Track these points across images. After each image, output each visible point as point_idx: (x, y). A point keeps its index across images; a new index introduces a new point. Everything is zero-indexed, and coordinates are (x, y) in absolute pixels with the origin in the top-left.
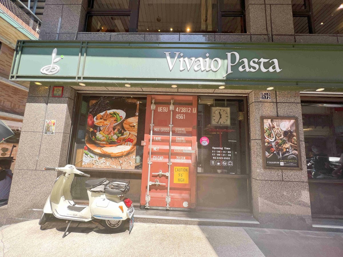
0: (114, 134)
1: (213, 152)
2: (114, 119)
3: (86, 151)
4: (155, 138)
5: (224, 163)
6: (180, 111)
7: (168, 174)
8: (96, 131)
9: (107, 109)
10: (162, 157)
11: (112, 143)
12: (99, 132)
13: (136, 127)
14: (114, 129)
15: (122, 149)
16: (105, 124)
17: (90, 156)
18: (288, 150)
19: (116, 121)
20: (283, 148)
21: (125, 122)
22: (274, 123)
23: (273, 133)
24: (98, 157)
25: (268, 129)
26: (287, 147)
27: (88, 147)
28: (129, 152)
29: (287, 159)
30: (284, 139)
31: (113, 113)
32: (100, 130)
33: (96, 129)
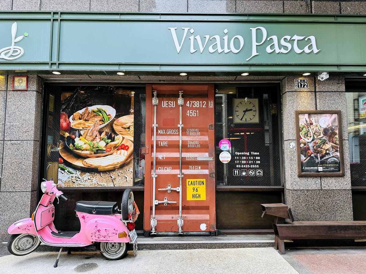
0: (101, 139)
1: (237, 158)
2: (99, 119)
3: (62, 166)
4: (160, 143)
5: (251, 173)
6: (192, 106)
7: (179, 189)
8: (74, 136)
9: (88, 104)
10: (170, 168)
11: (98, 152)
12: (79, 137)
13: (132, 129)
14: (100, 132)
15: (114, 160)
16: (87, 126)
17: (67, 171)
18: (328, 152)
19: (103, 121)
20: (322, 150)
21: (115, 122)
22: (311, 119)
23: (311, 131)
24: (80, 173)
25: (304, 126)
26: (327, 148)
27: (64, 158)
28: (124, 164)
29: (327, 163)
30: (324, 138)
31: (97, 110)
32: (80, 135)
33: (74, 134)
